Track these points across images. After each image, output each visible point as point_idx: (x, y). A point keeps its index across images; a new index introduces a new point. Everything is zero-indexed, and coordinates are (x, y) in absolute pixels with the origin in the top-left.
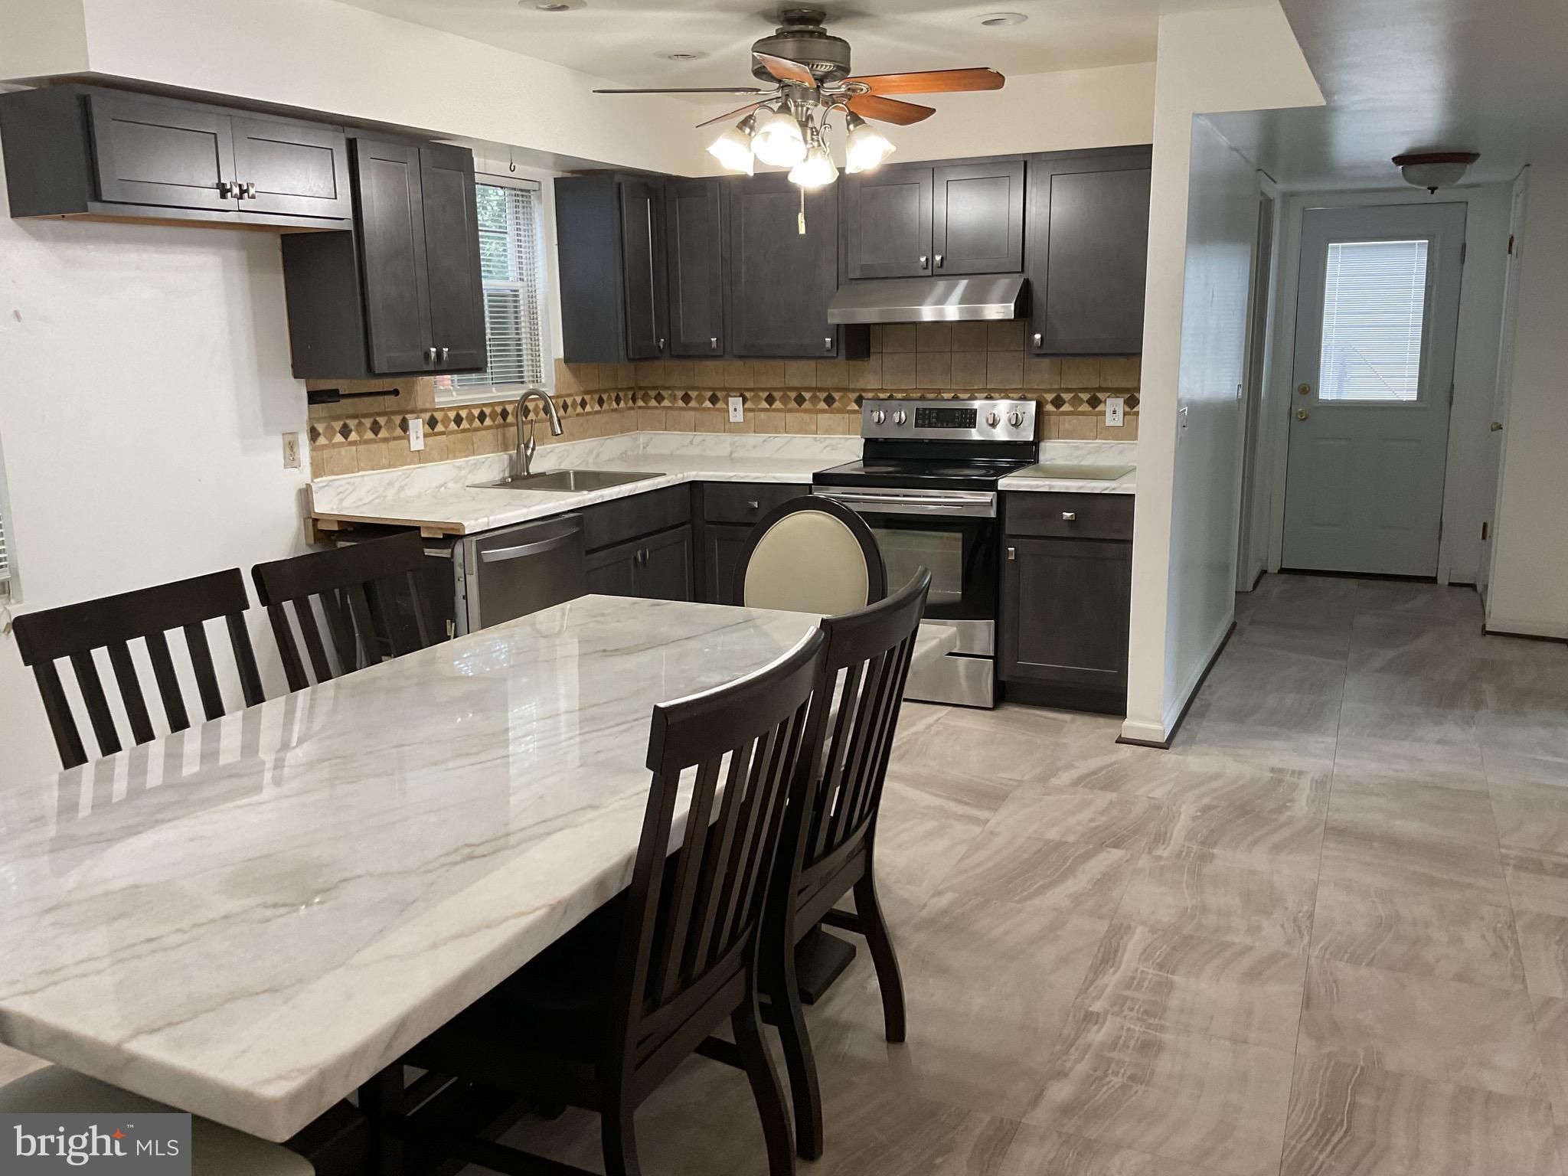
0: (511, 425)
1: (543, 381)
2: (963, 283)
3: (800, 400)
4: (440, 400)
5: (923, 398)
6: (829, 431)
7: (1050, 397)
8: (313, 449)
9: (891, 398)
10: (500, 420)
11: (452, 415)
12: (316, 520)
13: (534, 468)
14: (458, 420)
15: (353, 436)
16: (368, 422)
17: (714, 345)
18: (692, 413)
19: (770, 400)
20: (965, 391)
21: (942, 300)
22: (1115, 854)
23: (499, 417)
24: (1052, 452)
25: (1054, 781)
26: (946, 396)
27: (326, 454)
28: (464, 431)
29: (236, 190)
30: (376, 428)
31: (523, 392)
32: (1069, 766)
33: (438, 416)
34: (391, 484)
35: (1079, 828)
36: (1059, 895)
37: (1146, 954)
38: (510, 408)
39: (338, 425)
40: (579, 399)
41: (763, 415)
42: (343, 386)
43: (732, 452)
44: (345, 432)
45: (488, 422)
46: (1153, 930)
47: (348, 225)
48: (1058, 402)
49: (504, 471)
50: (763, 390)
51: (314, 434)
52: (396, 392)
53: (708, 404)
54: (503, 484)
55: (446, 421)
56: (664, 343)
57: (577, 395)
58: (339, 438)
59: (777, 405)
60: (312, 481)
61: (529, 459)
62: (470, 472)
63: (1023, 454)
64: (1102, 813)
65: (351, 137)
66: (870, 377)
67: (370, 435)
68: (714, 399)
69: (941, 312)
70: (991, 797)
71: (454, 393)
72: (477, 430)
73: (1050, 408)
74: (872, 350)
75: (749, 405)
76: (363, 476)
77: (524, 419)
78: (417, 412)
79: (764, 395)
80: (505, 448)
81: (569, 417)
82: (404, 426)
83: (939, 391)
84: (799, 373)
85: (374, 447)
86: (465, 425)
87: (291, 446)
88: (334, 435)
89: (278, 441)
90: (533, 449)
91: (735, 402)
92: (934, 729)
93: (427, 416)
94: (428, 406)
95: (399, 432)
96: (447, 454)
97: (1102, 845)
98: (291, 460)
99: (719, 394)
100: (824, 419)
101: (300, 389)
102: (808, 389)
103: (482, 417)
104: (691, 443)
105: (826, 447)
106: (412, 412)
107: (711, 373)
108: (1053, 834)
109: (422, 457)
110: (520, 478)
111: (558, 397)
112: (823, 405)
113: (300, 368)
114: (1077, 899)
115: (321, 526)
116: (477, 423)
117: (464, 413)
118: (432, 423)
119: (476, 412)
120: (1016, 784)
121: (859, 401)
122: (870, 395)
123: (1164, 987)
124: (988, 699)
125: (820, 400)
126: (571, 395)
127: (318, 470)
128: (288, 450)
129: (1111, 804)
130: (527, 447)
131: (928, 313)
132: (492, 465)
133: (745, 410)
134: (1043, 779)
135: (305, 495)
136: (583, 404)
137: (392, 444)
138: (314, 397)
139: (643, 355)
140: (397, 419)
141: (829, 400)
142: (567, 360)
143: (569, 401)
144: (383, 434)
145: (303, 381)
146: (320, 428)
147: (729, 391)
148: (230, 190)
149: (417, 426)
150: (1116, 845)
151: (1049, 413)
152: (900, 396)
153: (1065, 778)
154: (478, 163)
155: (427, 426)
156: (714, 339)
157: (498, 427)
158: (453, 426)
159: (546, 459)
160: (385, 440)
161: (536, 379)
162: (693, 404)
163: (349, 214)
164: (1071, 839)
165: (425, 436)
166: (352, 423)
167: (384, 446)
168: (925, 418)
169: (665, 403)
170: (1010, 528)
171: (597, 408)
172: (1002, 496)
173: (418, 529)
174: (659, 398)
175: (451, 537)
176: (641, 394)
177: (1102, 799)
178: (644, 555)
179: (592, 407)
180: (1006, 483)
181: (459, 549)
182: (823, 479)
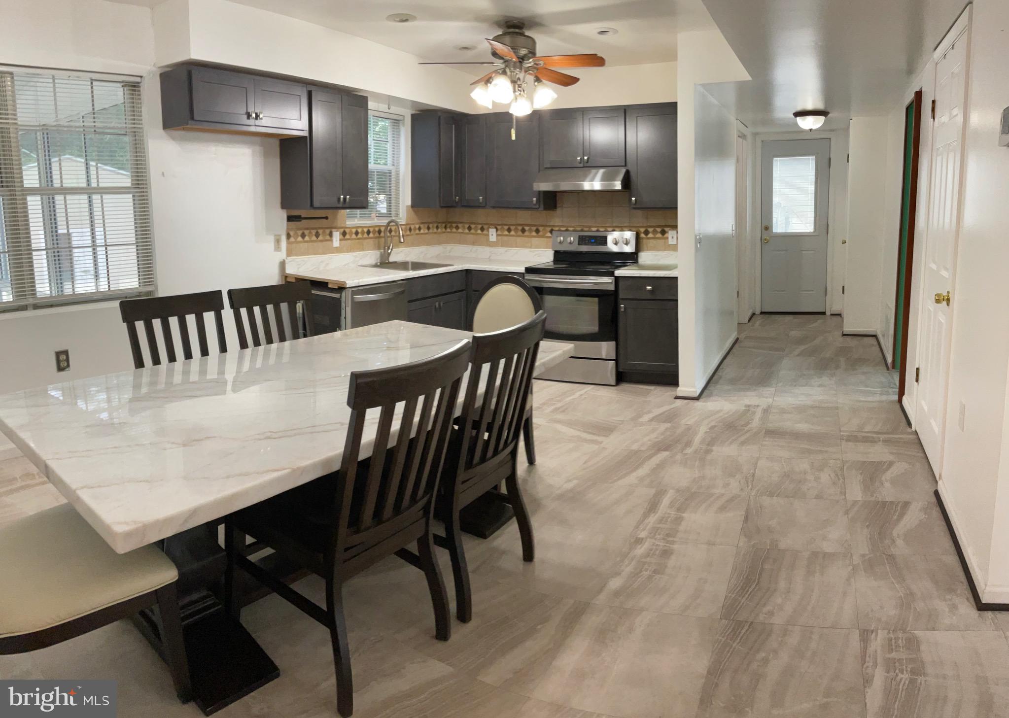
0: (381, 237)
1: (401, 216)
2: (602, 171)
3: (523, 231)
4: (350, 223)
5: (582, 231)
6: (537, 247)
7: (642, 230)
8: (289, 243)
9: (567, 230)
10: (377, 235)
11: (354, 231)
12: (286, 277)
13: (392, 259)
14: (357, 233)
15: (307, 238)
16: (314, 232)
17: (481, 201)
18: (472, 236)
19: (509, 230)
20: (602, 227)
21: (592, 180)
22: (665, 454)
23: (377, 233)
24: (645, 257)
25: (641, 420)
26: (594, 229)
27: (294, 245)
28: (359, 239)
29: (254, 115)
30: (317, 235)
31: (387, 221)
32: (649, 412)
33: (347, 231)
34: (322, 262)
35: (649, 442)
37: (672, 504)
38: (383, 229)
39: (300, 233)
40: (417, 226)
41: (505, 238)
42: (303, 213)
43: (490, 257)
44: (303, 236)
45: (371, 235)
46: (677, 491)
47: (306, 134)
48: (646, 233)
49: (377, 260)
50: (506, 225)
51: (289, 236)
52: (326, 218)
53: (479, 232)
54: (376, 266)
55: (351, 233)
56: (459, 199)
57: (417, 224)
58: (300, 239)
59: (513, 233)
60: (287, 259)
61: (389, 254)
62: (361, 259)
63: (631, 258)
64: (662, 434)
65: (310, 89)
66: (557, 219)
67: (314, 238)
68: (482, 229)
69: (592, 185)
70: (605, 429)
71: (356, 220)
72: (365, 239)
73: (643, 235)
74: (558, 205)
75: (499, 232)
76: (309, 258)
77: (388, 234)
78: (337, 228)
79: (506, 227)
80: (379, 248)
81: (412, 235)
82: (331, 235)
83: (590, 227)
84: (524, 217)
85: (315, 244)
86: (360, 236)
87: (278, 241)
88: (297, 238)
89: (272, 239)
90: (392, 250)
91: (492, 231)
92: (584, 396)
93: (342, 230)
94: (343, 225)
95: (328, 237)
96: (350, 250)
97: (659, 450)
98: (278, 248)
99: (485, 227)
100: (535, 241)
101: (284, 215)
102: (528, 225)
103: (368, 232)
104: (471, 251)
105: (536, 255)
106: (335, 228)
107: (481, 215)
108: (635, 447)
109: (338, 250)
110: (384, 263)
111: (407, 224)
112: (534, 234)
113: (284, 205)
114: (641, 479)
115: (289, 280)
116: (366, 235)
117: (360, 230)
118: (344, 234)
119: (366, 230)
120: (620, 423)
121: (551, 232)
122: (557, 229)
123: (678, 520)
124: (613, 381)
125: (533, 231)
126: (413, 224)
127: (289, 253)
128: (276, 242)
129: (667, 429)
130: (389, 248)
131: (587, 186)
132: (371, 256)
133: (498, 235)
134: (634, 419)
135: (283, 265)
136: (420, 229)
137: (324, 243)
138: (290, 219)
139: (448, 205)
140: (328, 231)
141: (537, 231)
142: (412, 206)
143: (412, 227)
144: (321, 238)
145: (285, 211)
146: (292, 233)
147: (490, 225)
148: (251, 115)
149: (337, 235)
150: (666, 450)
151: (643, 238)
152: (571, 229)
153: (646, 418)
154: (370, 104)
155: (342, 236)
156: (481, 198)
157: (376, 238)
158: (354, 236)
159: (398, 255)
160: (321, 241)
161: (397, 215)
162: (472, 231)
163: (307, 127)
164: (643, 449)
165: (341, 240)
166: (306, 232)
167: (320, 244)
168: (582, 240)
169: (460, 230)
170: (622, 295)
171: (426, 231)
172: (617, 279)
173: (327, 283)
174: (457, 228)
175: (341, 288)
176: (448, 225)
177: (663, 427)
178: (439, 305)
179: (424, 231)
180: (619, 273)
181: (343, 294)
182: (529, 270)
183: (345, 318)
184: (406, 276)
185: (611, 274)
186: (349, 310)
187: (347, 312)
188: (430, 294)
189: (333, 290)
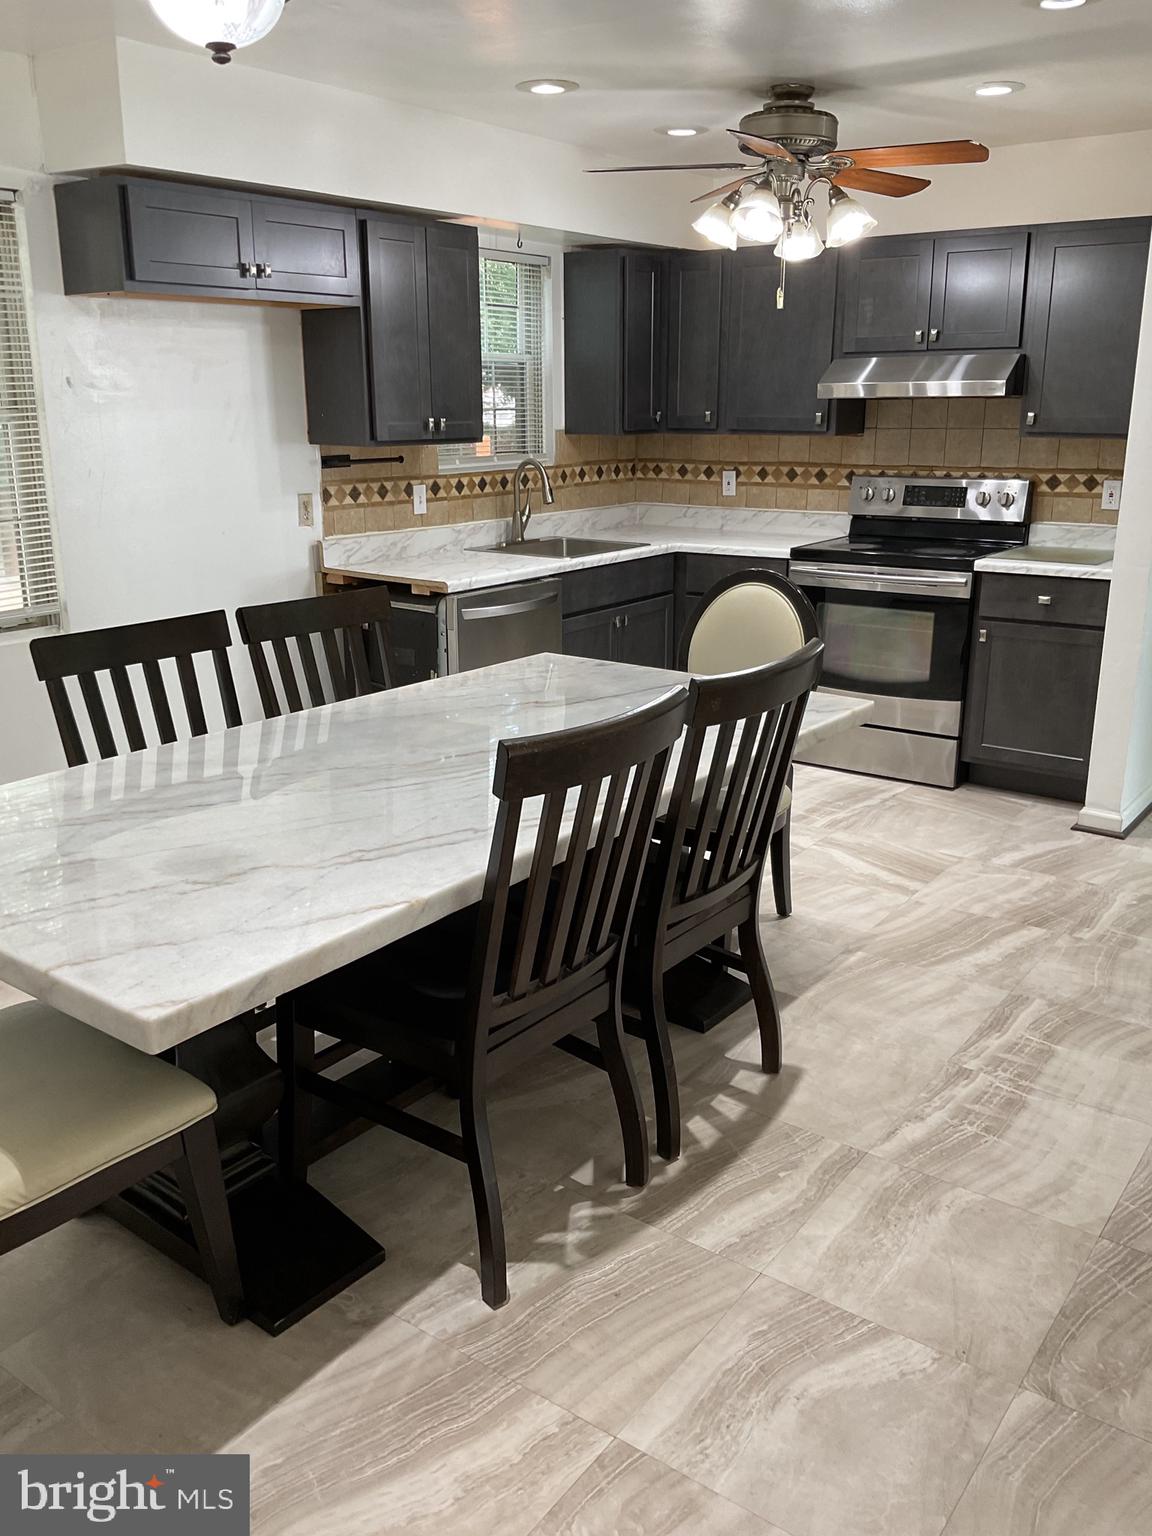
0: (509, 493)
1: (544, 452)
2: (967, 358)
3: (792, 475)
4: (444, 468)
5: (915, 475)
6: (820, 507)
7: (1045, 477)
8: (326, 509)
9: (882, 474)
10: (499, 488)
11: (454, 482)
12: (325, 575)
13: (528, 535)
14: (460, 487)
15: (362, 499)
16: (375, 486)
17: (708, 419)
18: (688, 486)
19: (763, 474)
20: (958, 469)
21: (945, 377)
22: (1037, 932)
23: (499, 485)
24: (1044, 534)
25: (996, 861)
26: (938, 473)
27: (336, 514)
28: (464, 497)
29: (254, 270)
30: (383, 492)
31: (520, 462)
32: (1016, 848)
33: (441, 482)
34: (394, 544)
35: (1007, 906)
36: (967, 964)
37: (1036, 1025)
38: (509, 477)
39: (348, 488)
40: (578, 470)
41: (755, 490)
42: (354, 452)
43: (722, 526)
44: (355, 494)
45: (488, 489)
46: (1051, 1004)
47: (357, 302)
48: (1053, 483)
49: (500, 536)
50: (756, 464)
51: (326, 496)
52: (401, 459)
53: (703, 477)
54: (498, 549)
55: (448, 487)
56: (661, 416)
57: (576, 466)
58: (349, 500)
59: (770, 479)
60: (324, 539)
61: (524, 526)
62: (469, 535)
63: (1010, 536)
64: (1035, 894)
65: (363, 218)
66: (861, 451)
67: (377, 498)
68: (709, 473)
69: (944, 388)
70: (927, 871)
71: (457, 462)
72: (477, 496)
73: (1044, 488)
74: (867, 424)
75: (742, 479)
76: (368, 536)
77: (522, 487)
78: (422, 478)
79: (758, 469)
80: (501, 514)
81: (568, 487)
82: (409, 491)
83: (932, 468)
84: (793, 448)
85: (379, 509)
86: (466, 491)
87: (306, 506)
88: (344, 497)
89: (294, 502)
90: (528, 517)
91: (729, 476)
92: (889, 803)
93: (431, 482)
94: (432, 473)
95: (404, 496)
96: (448, 518)
97: (1025, 922)
98: (306, 517)
99: (715, 468)
100: (815, 495)
101: (315, 453)
102: (801, 464)
103: (483, 484)
104: (685, 516)
105: (814, 523)
106: (416, 478)
107: (709, 446)
108: (978, 909)
109: (424, 521)
110: (515, 544)
111: (557, 467)
112: (814, 481)
113: (316, 433)
114: (983, 969)
115: (330, 580)
116: (477, 490)
117: (465, 481)
118: (435, 488)
119: (477, 480)
120: (956, 860)
121: (849, 477)
122: (861, 471)
123: (1044, 1055)
124: (950, 781)
125: (812, 476)
126: (570, 466)
127: (329, 530)
128: (303, 510)
129: (1047, 887)
130: (522, 514)
131: (932, 388)
132: (489, 529)
133: (738, 484)
134: (984, 858)
135: (317, 551)
136: (582, 474)
137: (397, 507)
138: (327, 462)
139: (638, 425)
140: (403, 485)
141: (821, 476)
142: (568, 431)
143: (568, 471)
144: (389, 497)
145: (318, 446)
146: (332, 490)
147: (725, 464)
148: (249, 270)
149: (420, 491)
150: (1038, 925)
151: (1044, 494)
152: (891, 472)
153: (1008, 858)
154: (483, 239)
155: (430, 492)
156: (708, 413)
157: (497, 494)
158: (454, 492)
159: (542, 525)
160: (391, 503)
161: (538, 450)
162: (689, 477)
163: (357, 290)
164: (995, 915)
165: (428, 501)
166: (361, 487)
167: (389, 509)
168: (912, 496)
169: (663, 475)
170: (984, 610)
171: (596, 478)
172: (978, 577)
173: (409, 586)
174: (658, 470)
175: (437, 595)
176: (640, 466)
177: (1039, 881)
178: (622, 621)
179: (591, 478)
180: (982, 564)
181: (442, 606)
182: (799, 554)
183: (446, 650)
184: (560, 568)
185: (968, 567)
186: (453, 636)
187: (450, 640)
188: (605, 601)
189: (420, 599)
